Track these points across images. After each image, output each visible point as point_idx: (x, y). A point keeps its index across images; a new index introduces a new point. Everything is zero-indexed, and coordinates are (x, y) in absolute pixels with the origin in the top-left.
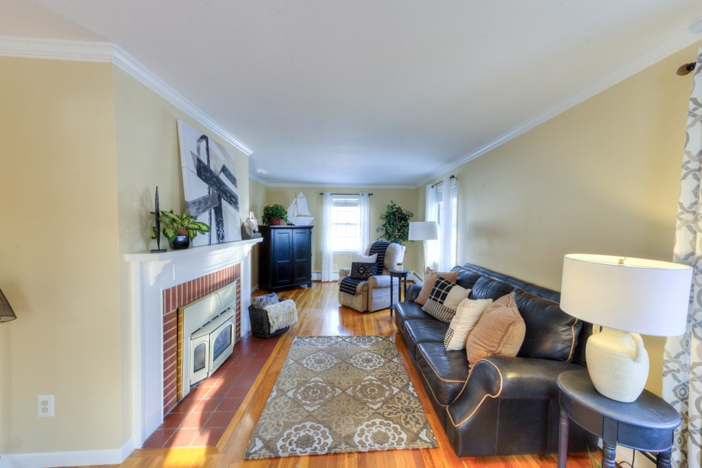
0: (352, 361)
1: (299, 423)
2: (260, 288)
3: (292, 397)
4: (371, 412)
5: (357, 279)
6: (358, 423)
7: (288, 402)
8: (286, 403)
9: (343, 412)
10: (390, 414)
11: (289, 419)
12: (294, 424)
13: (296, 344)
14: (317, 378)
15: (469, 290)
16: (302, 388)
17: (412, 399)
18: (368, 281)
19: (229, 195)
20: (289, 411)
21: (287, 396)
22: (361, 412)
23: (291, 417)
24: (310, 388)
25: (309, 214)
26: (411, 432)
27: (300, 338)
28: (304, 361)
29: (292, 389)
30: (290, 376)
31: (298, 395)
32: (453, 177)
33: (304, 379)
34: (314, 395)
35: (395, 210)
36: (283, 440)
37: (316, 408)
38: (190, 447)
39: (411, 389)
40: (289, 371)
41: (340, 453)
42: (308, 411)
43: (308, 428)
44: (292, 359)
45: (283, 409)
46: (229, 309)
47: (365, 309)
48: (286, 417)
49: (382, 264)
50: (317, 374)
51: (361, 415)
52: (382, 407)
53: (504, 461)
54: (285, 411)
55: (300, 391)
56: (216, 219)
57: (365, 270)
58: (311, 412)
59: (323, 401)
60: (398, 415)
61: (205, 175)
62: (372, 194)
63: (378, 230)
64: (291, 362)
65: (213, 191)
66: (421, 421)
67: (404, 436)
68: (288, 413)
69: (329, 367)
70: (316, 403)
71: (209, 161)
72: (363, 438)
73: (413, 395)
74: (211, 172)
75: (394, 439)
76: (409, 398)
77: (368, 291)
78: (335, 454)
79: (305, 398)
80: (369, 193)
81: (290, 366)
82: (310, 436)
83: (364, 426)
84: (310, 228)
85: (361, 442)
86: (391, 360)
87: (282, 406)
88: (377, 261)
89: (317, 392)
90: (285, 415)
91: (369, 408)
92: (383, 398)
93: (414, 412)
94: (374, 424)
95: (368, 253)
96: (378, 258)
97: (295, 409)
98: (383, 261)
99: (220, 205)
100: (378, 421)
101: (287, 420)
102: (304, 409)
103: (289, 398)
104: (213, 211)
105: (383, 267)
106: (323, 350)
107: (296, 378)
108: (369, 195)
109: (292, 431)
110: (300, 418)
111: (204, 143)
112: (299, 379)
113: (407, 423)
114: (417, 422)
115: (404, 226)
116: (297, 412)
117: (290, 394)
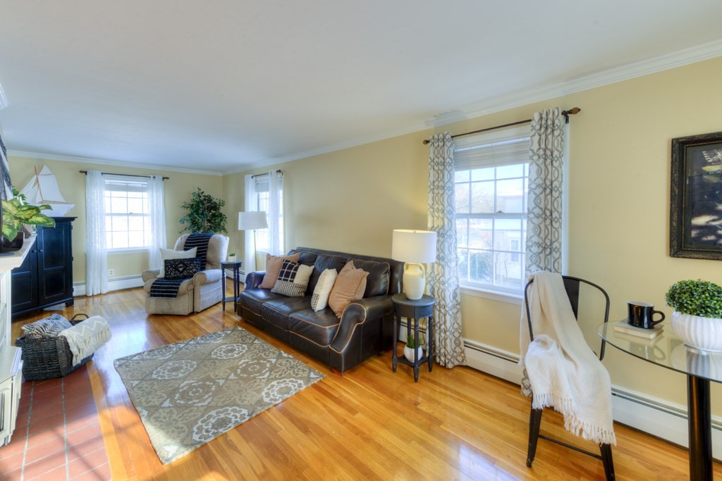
4: (264, 381)
5: (174, 278)
6: (259, 391)
9: (240, 391)
10: (281, 375)
15: (313, 267)
17: (290, 360)
18: (193, 279)
22: (256, 384)
25: (64, 201)
26: (304, 377)
32: (280, 171)
35: (202, 198)
39: (285, 355)
41: (261, 414)
43: (215, 415)
47: (191, 311)
49: (205, 258)
51: (257, 386)
52: (270, 374)
53: (363, 366)
57: (186, 267)
60: (287, 373)
62: (167, 178)
63: (182, 221)
66: (305, 369)
67: (300, 381)
72: (272, 397)
73: (289, 358)
75: (295, 386)
76: (287, 361)
77: (194, 290)
78: (257, 416)
80: (164, 176)
82: (222, 419)
83: (266, 390)
85: (271, 400)
86: (252, 343)
88: (197, 256)
91: (261, 379)
92: (267, 369)
93: (297, 367)
94: (273, 386)
95: (183, 246)
96: (198, 252)
98: (205, 254)
100: (274, 383)
105: (205, 261)
108: (163, 178)
113: (297, 374)
114: (304, 371)
115: (214, 215)
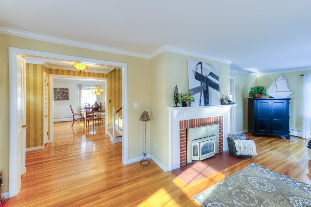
0: (291, 198)
1: (225, 204)
2: (249, 132)
3: (230, 190)
7: (226, 191)
8: (225, 191)
11: (221, 198)
12: (222, 202)
13: (251, 167)
14: (252, 191)
16: (238, 190)
19: (213, 85)
20: (223, 195)
21: (227, 188)
23: (222, 198)
24: (243, 193)
27: (256, 165)
28: (250, 178)
29: (232, 187)
30: (235, 180)
31: (234, 192)
33: (243, 186)
34: (243, 198)
36: (212, 204)
37: (239, 204)
38: (181, 180)
40: (237, 178)
42: (233, 202)
44: (243, 173)
45: (221, 192)
46: (214, 135)
48: (220, 197)
50: (254, 189)
54: (222, 194)
55: (236, 190)
56: (204, 96)
58: (234, 204)
59: (247, 204)
61: (199, 78)
64: (241, 174)
65: (203, 84)
68: (222, 195)
69: (266, 190)
70: (241, 202)
71: (202, 72)
74: (203, 76)
79: (236, 196)
81: (239, 176)
84: (288, 100)
87: (222, 191)
89: (246, 198)
90: (220, 196)
97: (227, 197)
99: (208, 89)
101: (220, 198)
102: (232, 200)
103: (228, 190)
104: (203, 92)
106: (268, 179)
107: (238, 183)
109: (219, 204)
110: (227, 202)
111: (200, 65)
112: (240, 184)
116: (227, 198)
117: (230, 188)
